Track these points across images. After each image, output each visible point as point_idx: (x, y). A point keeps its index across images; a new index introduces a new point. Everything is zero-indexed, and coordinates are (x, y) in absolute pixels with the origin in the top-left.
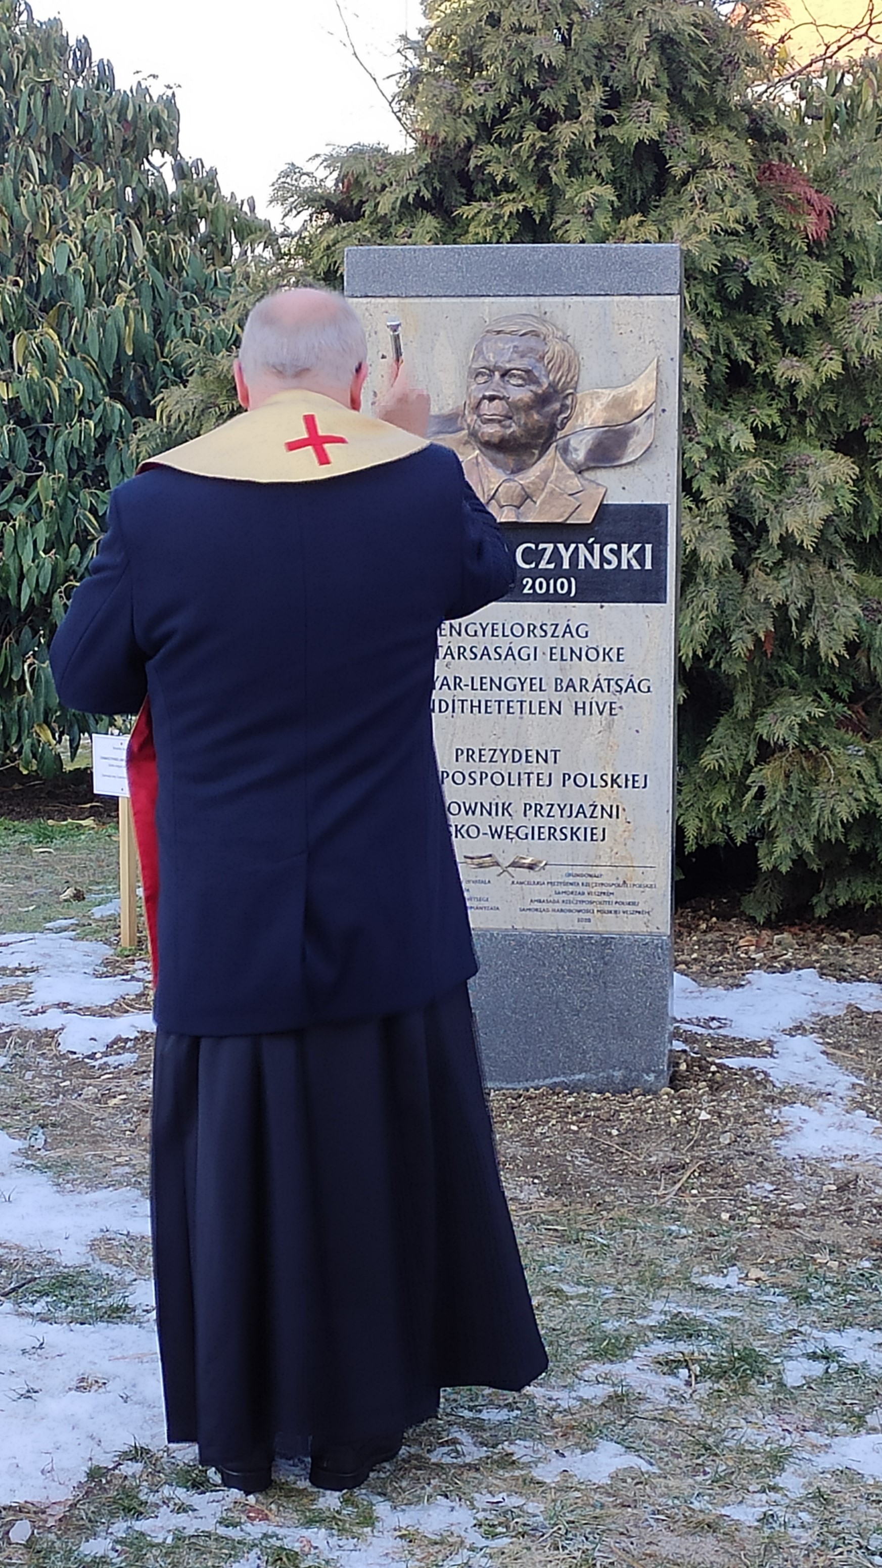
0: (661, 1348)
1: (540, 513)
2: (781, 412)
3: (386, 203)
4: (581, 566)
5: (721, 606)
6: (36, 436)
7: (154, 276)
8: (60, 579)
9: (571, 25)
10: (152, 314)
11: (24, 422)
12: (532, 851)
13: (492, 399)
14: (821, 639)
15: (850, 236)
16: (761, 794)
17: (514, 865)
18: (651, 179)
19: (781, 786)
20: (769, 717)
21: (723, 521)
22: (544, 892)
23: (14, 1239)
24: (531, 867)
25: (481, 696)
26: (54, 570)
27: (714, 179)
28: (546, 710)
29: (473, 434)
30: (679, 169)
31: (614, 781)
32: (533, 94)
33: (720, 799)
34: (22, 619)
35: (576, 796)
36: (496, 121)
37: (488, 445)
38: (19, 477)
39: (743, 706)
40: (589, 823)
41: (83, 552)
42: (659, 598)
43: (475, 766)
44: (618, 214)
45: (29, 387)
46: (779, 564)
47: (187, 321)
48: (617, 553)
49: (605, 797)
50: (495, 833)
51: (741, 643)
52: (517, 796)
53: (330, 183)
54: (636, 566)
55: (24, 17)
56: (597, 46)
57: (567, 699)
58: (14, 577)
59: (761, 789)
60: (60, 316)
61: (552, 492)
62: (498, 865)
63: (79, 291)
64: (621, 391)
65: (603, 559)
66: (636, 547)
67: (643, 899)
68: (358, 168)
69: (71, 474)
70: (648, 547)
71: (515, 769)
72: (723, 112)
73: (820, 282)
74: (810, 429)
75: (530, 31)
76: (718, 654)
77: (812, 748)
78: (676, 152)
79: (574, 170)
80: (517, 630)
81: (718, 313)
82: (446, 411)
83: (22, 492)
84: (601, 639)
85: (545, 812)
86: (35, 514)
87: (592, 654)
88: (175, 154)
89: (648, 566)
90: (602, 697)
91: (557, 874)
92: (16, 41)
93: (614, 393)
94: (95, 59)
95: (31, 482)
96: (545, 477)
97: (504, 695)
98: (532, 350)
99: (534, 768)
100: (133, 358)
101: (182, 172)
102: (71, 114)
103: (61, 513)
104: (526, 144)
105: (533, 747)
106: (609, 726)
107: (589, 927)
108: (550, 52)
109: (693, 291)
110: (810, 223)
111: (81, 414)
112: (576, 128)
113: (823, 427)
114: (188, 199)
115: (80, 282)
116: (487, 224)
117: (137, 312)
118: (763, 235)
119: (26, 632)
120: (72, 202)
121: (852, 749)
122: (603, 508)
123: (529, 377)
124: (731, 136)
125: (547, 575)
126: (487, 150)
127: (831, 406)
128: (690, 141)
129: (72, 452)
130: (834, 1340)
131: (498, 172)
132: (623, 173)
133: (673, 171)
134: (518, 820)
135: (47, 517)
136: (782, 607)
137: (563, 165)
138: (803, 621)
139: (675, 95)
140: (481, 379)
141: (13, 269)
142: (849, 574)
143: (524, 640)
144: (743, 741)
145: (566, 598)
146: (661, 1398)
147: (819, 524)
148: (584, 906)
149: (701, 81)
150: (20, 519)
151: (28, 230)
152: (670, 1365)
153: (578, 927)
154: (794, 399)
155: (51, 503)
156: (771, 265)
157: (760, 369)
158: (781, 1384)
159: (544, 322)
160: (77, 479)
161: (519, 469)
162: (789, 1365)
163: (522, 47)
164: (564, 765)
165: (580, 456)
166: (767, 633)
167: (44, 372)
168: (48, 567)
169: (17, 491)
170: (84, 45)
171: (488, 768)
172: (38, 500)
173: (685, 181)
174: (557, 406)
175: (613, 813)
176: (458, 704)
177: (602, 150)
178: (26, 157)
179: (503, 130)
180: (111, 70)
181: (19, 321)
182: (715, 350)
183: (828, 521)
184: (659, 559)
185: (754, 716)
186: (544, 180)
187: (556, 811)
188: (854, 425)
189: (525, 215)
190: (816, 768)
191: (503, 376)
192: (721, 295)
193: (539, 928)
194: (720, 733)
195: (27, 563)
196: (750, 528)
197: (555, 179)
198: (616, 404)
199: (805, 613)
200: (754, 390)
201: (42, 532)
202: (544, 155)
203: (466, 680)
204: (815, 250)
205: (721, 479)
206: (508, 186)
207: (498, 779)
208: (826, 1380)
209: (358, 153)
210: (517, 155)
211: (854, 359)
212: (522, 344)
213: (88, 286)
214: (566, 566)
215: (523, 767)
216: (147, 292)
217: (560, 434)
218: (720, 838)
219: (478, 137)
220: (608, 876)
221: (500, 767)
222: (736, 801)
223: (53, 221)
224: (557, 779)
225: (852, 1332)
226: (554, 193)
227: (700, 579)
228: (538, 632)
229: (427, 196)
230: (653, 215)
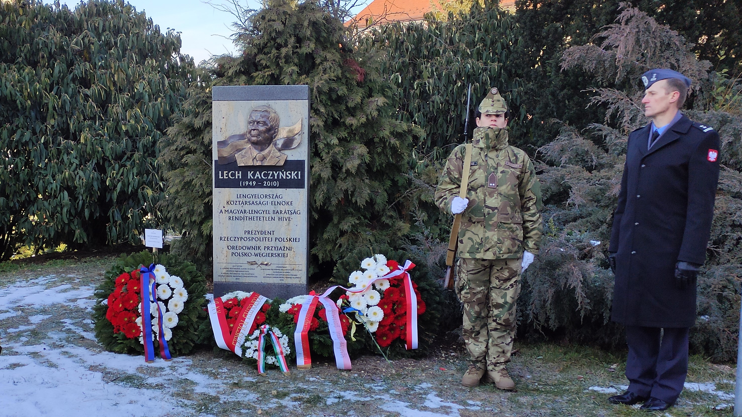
0: (294, 395)
1: (268, 162)
2: (348, 133)
3: (230, 72)
4: (280, 178)
5: (328, 190)
6: (134, 142)
7: (170, 92)
8: (140, 185)
9: (286, 19)
10: (169, 104)
11: (130, 137)
12: (267, 260)
13: (254, 130)
14: (358, 200)
15: (370, 81)
16: (340, 246)
17: (262, 264)
18: (310, 64)
19: (346, 243)
20: (343, 223)
21: (329, 165)
22: (270, 272)
23: (116, 367)
24: (266, 265)
25: (252, 215)
26: (139, 182)
27: (327, 65)
28: (270, 219)
29: (249, 140)
30: (318, 61)
31: (290, 240)
32: (274, 39)
33: (329, 247)
34: (130, 197)
35: (279, 244)
36: (263, 48)
37: (254, 143)
38: (129, 154)
39: (335, 220)
40: (283, 252)
41: (148, 176)
42: (303, 187)
43: (250, 236)
44: (299, 74)
45: (131, 127)
46: (345, 178)
47: (180, 106)
48: (291, 174)
49: (287, 244)
50: (256, 255)
51: (334, 201)
52: (262, 244)
53: (216, 66)
54: (296, 178)
55: (133, 11)
56: (294, 25)
57: (276, 216)
58: (127, 184)
59: (341, 244)
60: (141, 105)
61: (272, 157)
62: (257, 264)
63: (147, 97)
64: (291, 128)
65: (286, 176)
66: (296, 172)
67: (299, 274)
68: (223, 62)
69: (144, 153)
70: (299, 172)
71: (262, 236)
72: (332, 44)
73: (361, 95)
74: (357, 138)
75: (274, 21)
76: (327, 205)
77: (356, 232)
78: (318, 56)
79: (286, 62)
80: (262, 196)
81: (329, 104)
82: (241, 133)
83: (129, 158)
84: (286, 198)
85: (270, 249)
86: (133, 166)
87: (283, 203)
88: (179, 54)
89: (299, 178)
90: (287, 216)
91: (274, 267)
92: (130, 19)
93: (289, 128)
94: (154, 24)
95: (132, 155)
96: (270, 152)
97: (258, 215)
98: (265, 116)
99: (267, 236)
100: (164, 117)
101: (182, 59)
102: (145, 42)
103: (141, 165)
104: (272, 54)
105: (267, 230)
106: (289, 224)
107: (283, 282)
108: (279, 27)
109: (321, 97)
110: (358, 77)
111: (148, 135)
112: (287, 49)
113: (360, 138)
114: (184, 68)
115: (147, 94)
116: (261, 78)
117: (164, 103)
118: (344, 81)
119: (131, 201)
120: (146, 70)
121: (368, 233)
122: (286, 161)
123: (265, 123)
124: (334, 51)
125: (270, 180)
126: (260, 56)
127: (363, 131)
128: (322, 53)
129: (144, 146)
130: (342, 394)
131: (264, 63)
132: (302, 62)
133: (316, 62)
134: (263, 251)
135: (137, 166)
136: (346, 191)
137: (283, 60)
138: (353, 194)
139: (318, 40)
140: (251, 124)
141: (127, 90)
142: (367, 181)
143: (264, 199)
144: (336, 231)
145: (276, 187)
146: (291, 407)
147: (356, 166)
148: (281, 276)
149: (325, 35)
150: (129, 167)
151: (132, 78)
152: (296, 400)
153: (280, 282)
154: (352, 129)
155: (138, 161)
156: (345, 90)
157: (342, 120)
158: (325, 404)
159: (269, 108)
160: (146, 154)
161: (262, 150)
162: (328, 399)
163: (271, 26)
164: (276, 235)
165: (280, 146)
166: (342, 198)
167: (136, 122)
168: (137, 181)
169: (128, 158)
170: (151, 21)
171: (254, 236)
172: (134, 161)
173: (319, 65)
174: (273, 132)
175: (290, 249)
176: (245, 218)
177: (295, 56)
178: (132, 56)
179: (266, 50)
180: (159, 28)
181: (129, 106)
182: (328, 115)
183: (359, 165)
184: (303, 176)
185: (339, 222)
186: (278, 65)
187: (273, 249)
188: (371, 137)
189: (272, 75)
190: (356, 238)
191: (257, 123)
192: (330, 98)
193: (268, 282)
194: (329, 228)
195: (131, 179)
196: (337, 167)
197: (281, 64)
198: (290, 131)
199: (353, 192)
200: (340, 127)
201: (135, 171)
202: (278, 57)
203: (248, 211)
204: (359, 84)
205: (328, 153)
206: (267, 67)
207: (257, 239)
208: (338, 404)
209: (223, 58)
210: (270, 57)
211: (370, 117)
212: (263, 114)
213: (149, 96)
214: (276, 178)
215: (264, 236)
216: (168, 97)
217: (274, 140)
218: (329, 259)
219: (258, 52)
220: (288, 267)
221: (257, 236)
222: (334, 248)
223: (139, 75)
224: (274, 239)
225: (348, 392)
226: (281, 69)
227: (322, 183)
228: (268, 197)
229: (243, 70)
230: (310, 75)
